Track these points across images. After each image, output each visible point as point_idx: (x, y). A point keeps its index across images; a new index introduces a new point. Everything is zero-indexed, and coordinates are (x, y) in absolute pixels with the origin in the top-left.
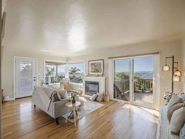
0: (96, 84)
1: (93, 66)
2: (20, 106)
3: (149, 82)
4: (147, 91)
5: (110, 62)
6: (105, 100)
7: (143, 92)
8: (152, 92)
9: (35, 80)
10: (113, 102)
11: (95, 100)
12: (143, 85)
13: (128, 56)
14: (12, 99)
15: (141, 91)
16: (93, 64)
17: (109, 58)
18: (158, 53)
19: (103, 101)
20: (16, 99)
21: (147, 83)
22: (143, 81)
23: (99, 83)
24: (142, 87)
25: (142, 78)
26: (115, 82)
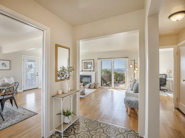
0: (89, 77)
1: (86, 64)
2: (26, 96)
3: (123, 75)
4: (121, 82)
5: (99, 62)
6: (96, 87)
7: (118, 83)
8: (124, 82)
9: (37, 75)
10: (101, 88)
11: (89, 88)
12: (119, 77)
13: (111, 58)
14: (21, 91)
15: (118, 82)
16: (86, 63)
17: (98, 59)
18: (127, 57)
19: (95, 88)
20: (23, 91)
21: (121, 76)
22: (119, 75)
23: (92, 76)
24: (118, 79)
25: (118, 73)
26: (101, 75)
